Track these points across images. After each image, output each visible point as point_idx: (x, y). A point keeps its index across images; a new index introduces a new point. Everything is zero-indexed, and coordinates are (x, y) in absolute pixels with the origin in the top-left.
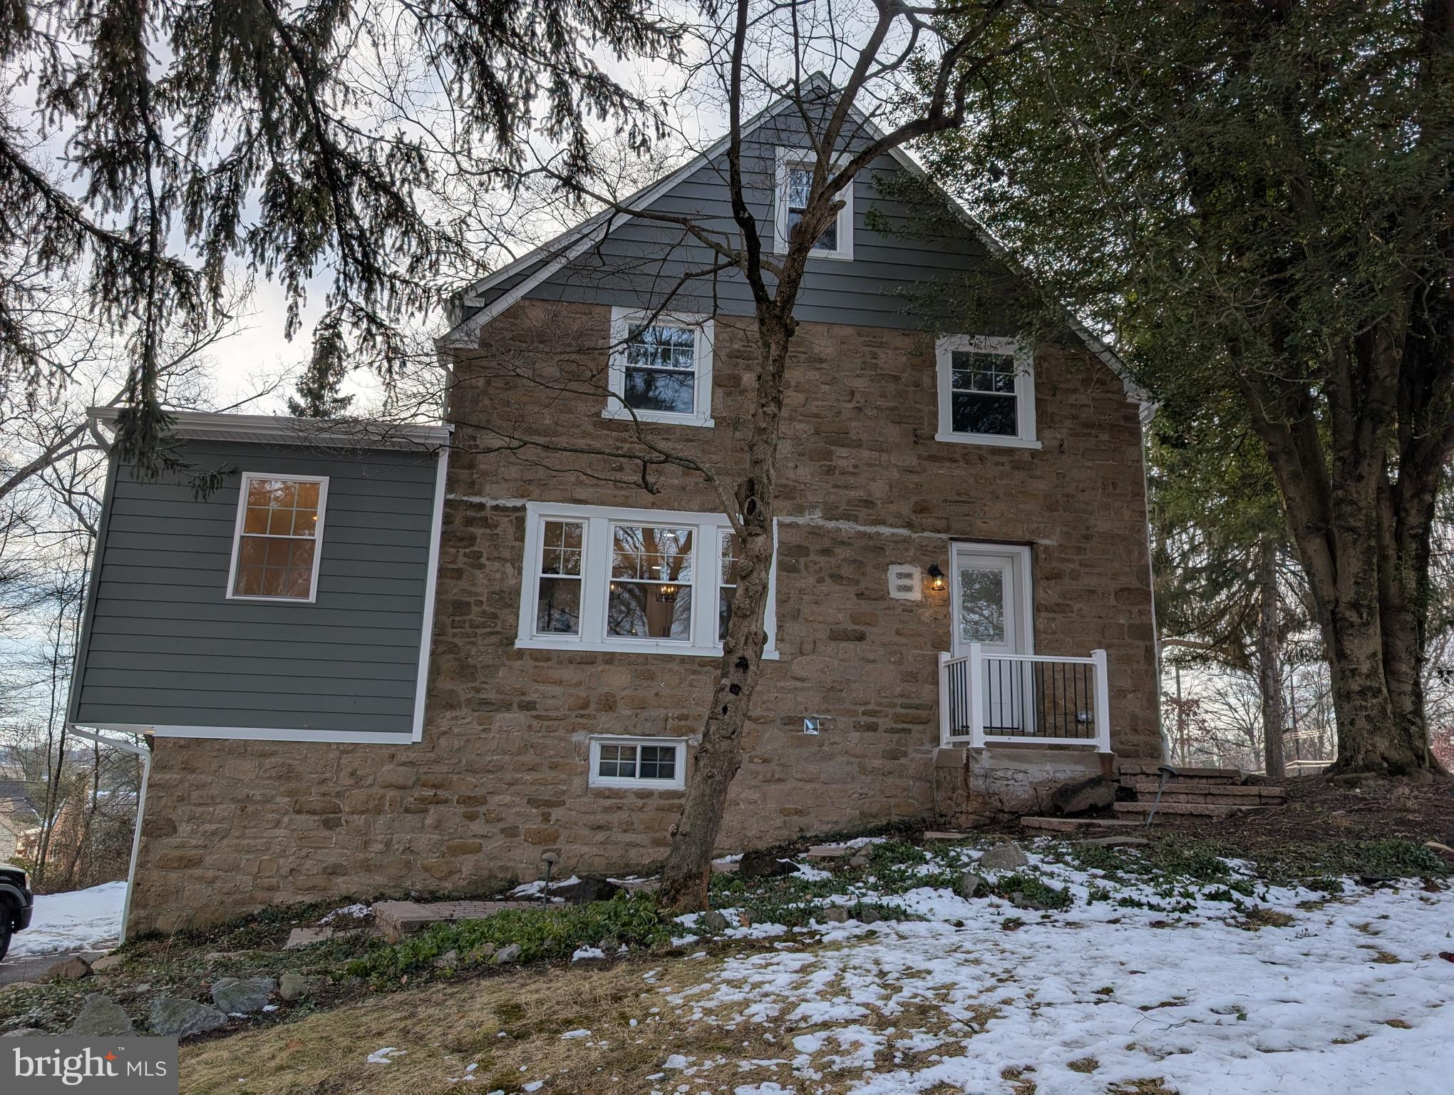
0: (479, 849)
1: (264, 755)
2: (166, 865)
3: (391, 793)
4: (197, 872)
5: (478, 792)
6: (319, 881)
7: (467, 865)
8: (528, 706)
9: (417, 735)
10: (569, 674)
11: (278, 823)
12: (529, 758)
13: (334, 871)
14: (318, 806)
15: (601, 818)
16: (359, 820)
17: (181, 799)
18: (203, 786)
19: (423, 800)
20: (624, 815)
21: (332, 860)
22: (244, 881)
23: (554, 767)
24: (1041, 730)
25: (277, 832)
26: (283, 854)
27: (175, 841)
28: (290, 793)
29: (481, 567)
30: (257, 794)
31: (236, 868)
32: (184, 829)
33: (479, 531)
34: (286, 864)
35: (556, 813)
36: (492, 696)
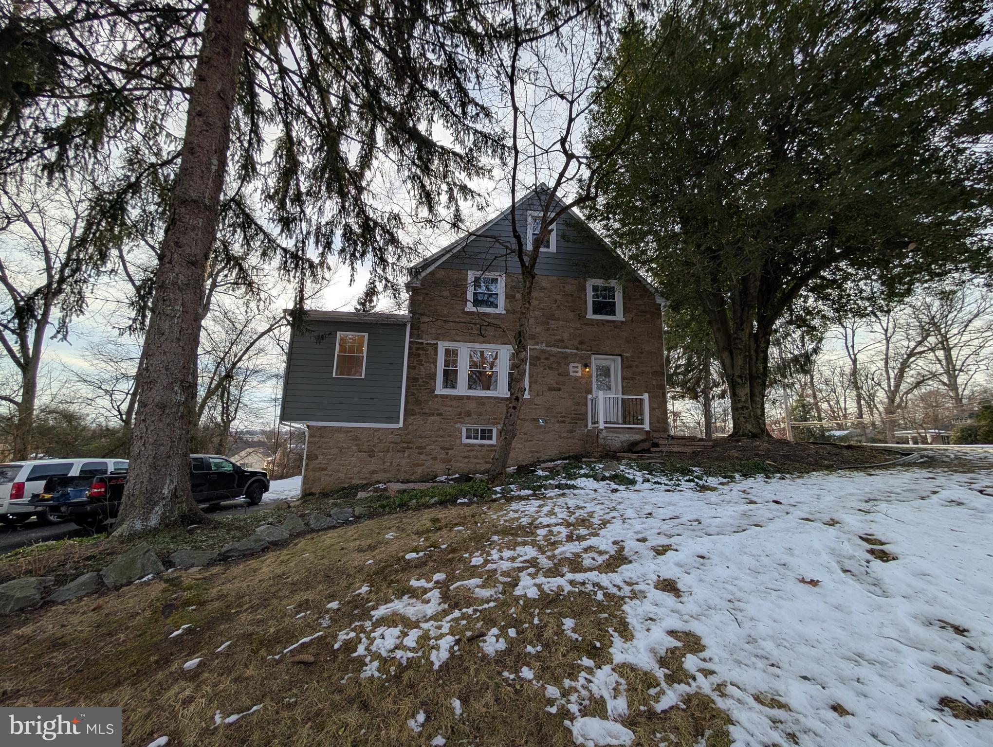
0: (423, 465)
1: (348, 432)
2: (315, 470)
3: (392, 445)
4: (325, 472)
5: (423, 445)
6: (368, 476)
7: (419, 470)
8: (440, 415)
9: (401, 425)
10: (454, 403)
11: (353, 456)
12: (441, 433)
13: (373, 472)
14: (367, 450)
15: (466, 454)
16: (381, 454)
17: (319, 447)
18: (326, 443)
19: (403, 447)
20: (475, 453)
21: (372, 468)
22: (342, 476)
23: (449, 436)
24: (624, 422)
25: (354, 459)
26: (355, 466)
27: (317, 462)
28: (356, 445)
29: (422, 365)
30: (345, 445)
31: (339, 471)
32: (320, 457)
33: (421, 352)
34: (356, 470)
35: (450, 452)
36: (427, 411)
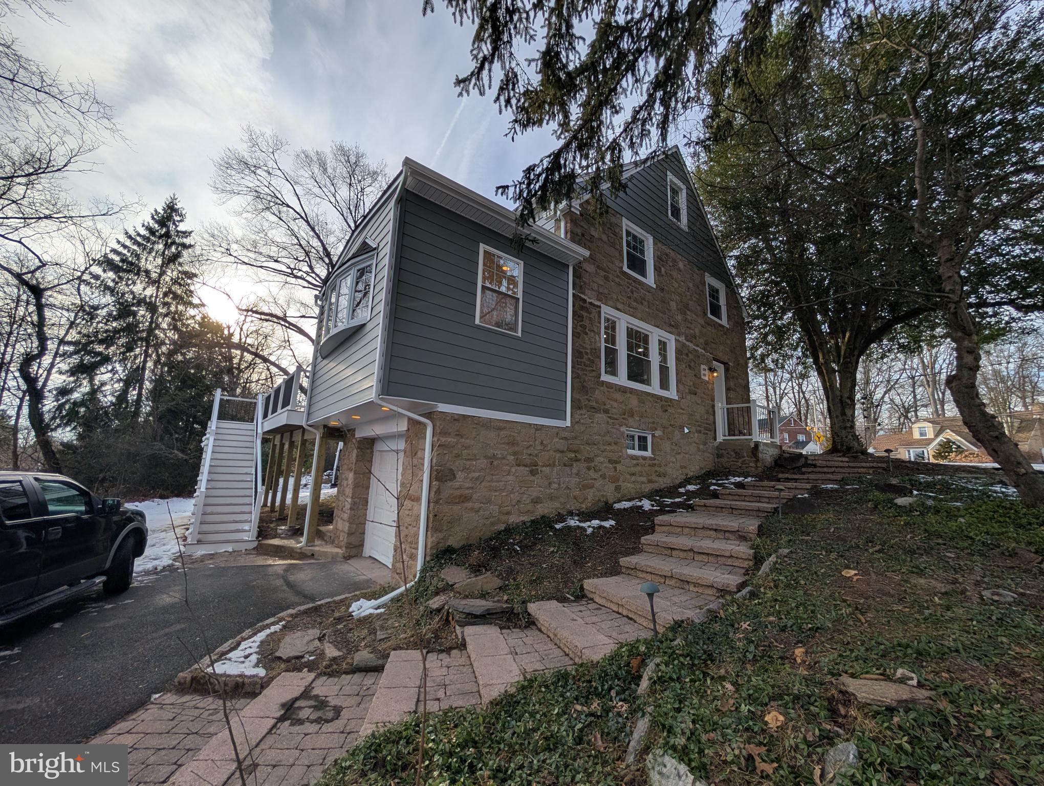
0: (592, 487)
1: (500, 429)
2: (451, 501)
3: (558, 455)
4: (469, 505)
5: (592, 455)
6: (530, 507)
7: (590, 494)
8: (606, 411)
9: (568, 423)
10: (618, 396)
11: (509, 473)
12: (607, 438)
13: (536, 501)
14: (528, 461)
15: (633, 470)
16: (547, 470)
17: (458, 456)
18: (468, 448)
19: (571, 459)
20: (639, 468)
21: (535, 494)
22: (494, 509)
23: (616, 444)
25: (510, 478)
26: (512, 492)
27: (456, 484)
28: (514, 454)
29: (587, 334)
30: (499, 453)
31: (489, 501)
32: (460, 475)
33: (585, 314)
34: (515, 497)
35: (619, 467)
36: (594, 404)
